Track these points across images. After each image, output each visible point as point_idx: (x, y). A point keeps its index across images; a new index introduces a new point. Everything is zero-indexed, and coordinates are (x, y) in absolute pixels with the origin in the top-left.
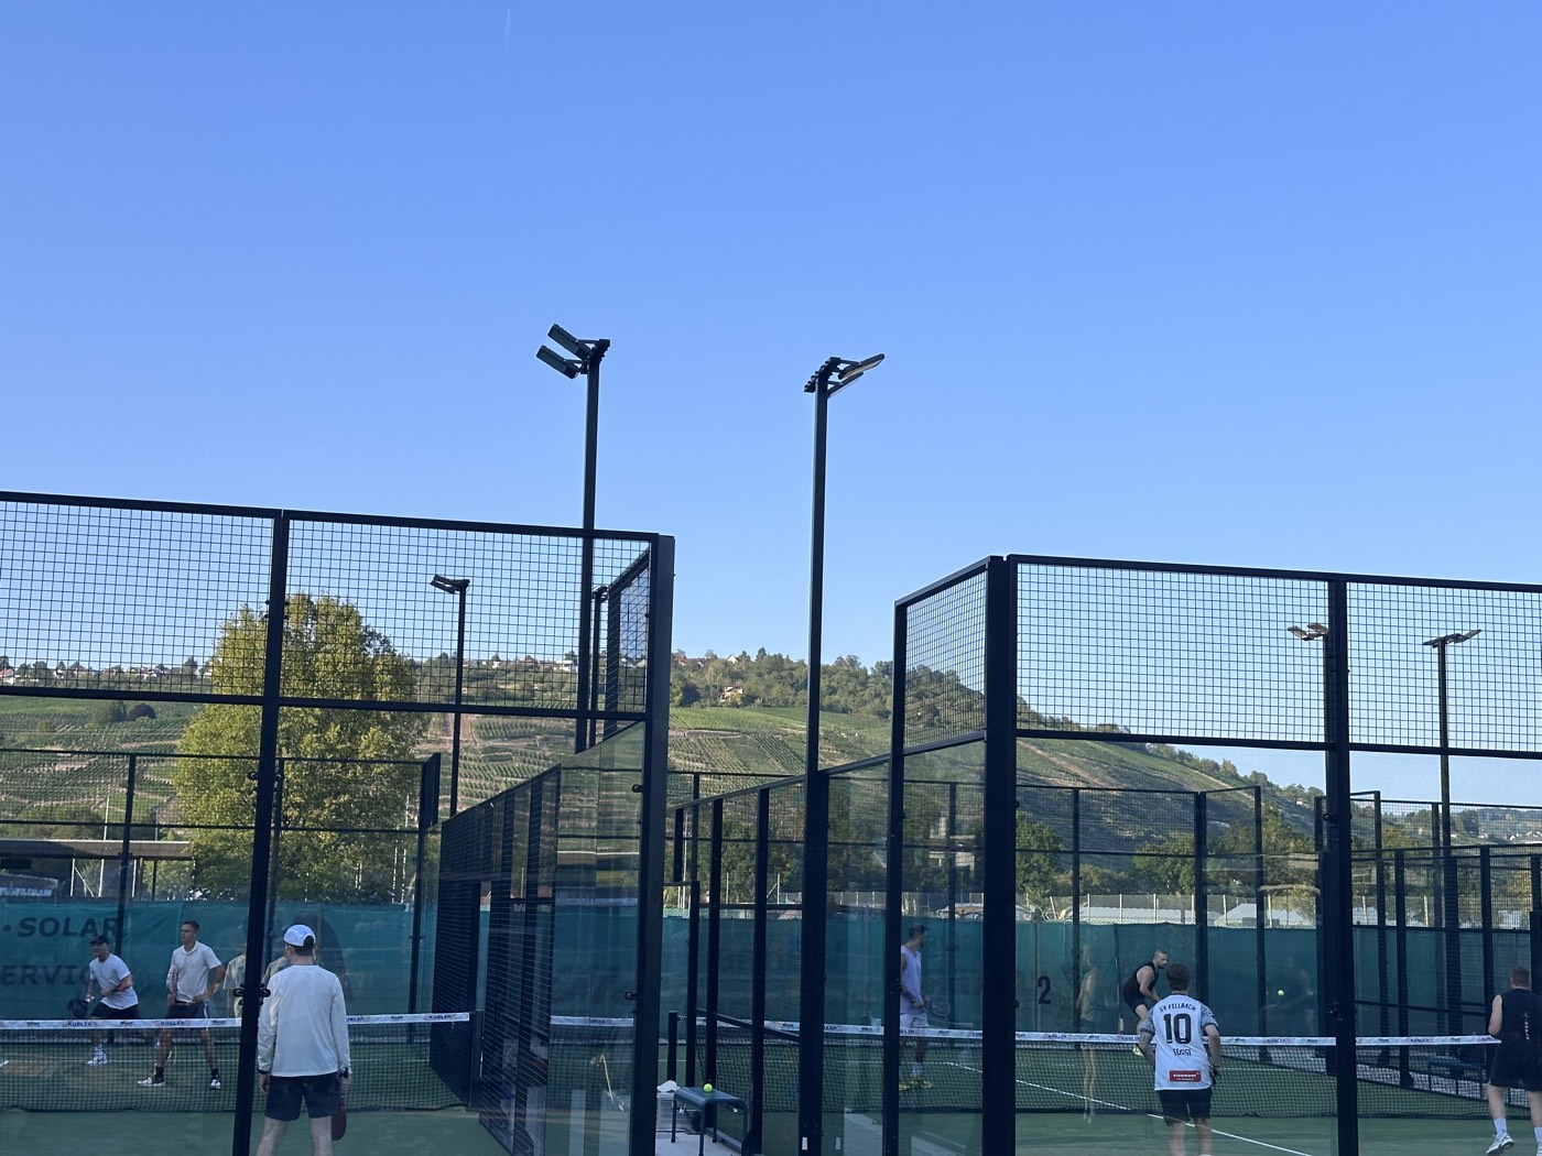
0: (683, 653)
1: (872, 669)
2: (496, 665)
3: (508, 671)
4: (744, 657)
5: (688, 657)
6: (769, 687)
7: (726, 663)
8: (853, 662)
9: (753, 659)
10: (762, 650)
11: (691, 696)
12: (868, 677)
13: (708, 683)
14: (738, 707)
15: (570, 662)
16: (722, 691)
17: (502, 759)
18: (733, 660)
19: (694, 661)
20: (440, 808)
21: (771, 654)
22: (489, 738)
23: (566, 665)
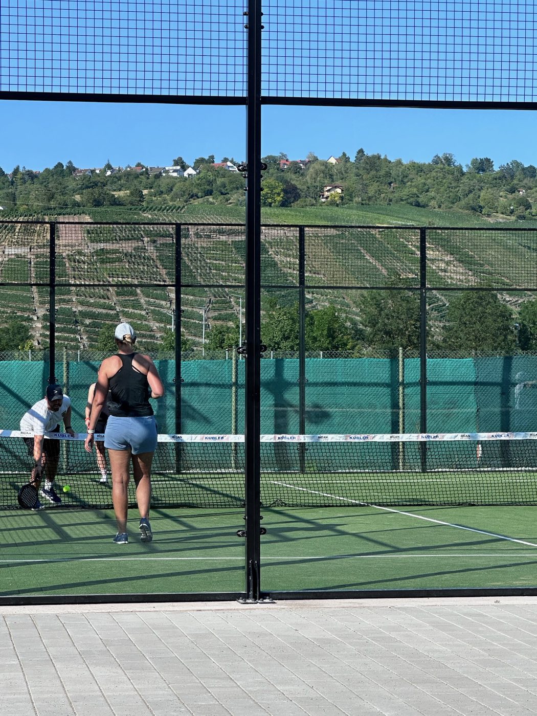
0: (285, 156)
1: (467, 166)
2: (109, 173)
3: (119, 179)
4: (345, 158)
5: (290, 160)
6: (366, 185)
7: (325, 164)
8: (448, 160)
9: (352, 160)
10: (361, 151)
11: (291, 196)
12: (463, 174)
13: (309, 185)
14: (337, 205)
15: (179, 168)
16: (322, 190)
17: (112, 261)
18: (333, 161)
19: (295, 163)
20: (56, 308)
21: (370, 154)
22: (100, 241)
23: (175, 171)
